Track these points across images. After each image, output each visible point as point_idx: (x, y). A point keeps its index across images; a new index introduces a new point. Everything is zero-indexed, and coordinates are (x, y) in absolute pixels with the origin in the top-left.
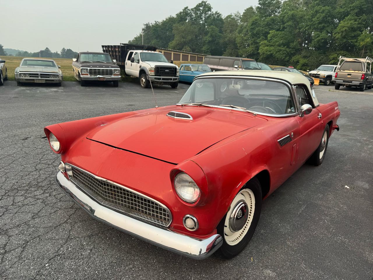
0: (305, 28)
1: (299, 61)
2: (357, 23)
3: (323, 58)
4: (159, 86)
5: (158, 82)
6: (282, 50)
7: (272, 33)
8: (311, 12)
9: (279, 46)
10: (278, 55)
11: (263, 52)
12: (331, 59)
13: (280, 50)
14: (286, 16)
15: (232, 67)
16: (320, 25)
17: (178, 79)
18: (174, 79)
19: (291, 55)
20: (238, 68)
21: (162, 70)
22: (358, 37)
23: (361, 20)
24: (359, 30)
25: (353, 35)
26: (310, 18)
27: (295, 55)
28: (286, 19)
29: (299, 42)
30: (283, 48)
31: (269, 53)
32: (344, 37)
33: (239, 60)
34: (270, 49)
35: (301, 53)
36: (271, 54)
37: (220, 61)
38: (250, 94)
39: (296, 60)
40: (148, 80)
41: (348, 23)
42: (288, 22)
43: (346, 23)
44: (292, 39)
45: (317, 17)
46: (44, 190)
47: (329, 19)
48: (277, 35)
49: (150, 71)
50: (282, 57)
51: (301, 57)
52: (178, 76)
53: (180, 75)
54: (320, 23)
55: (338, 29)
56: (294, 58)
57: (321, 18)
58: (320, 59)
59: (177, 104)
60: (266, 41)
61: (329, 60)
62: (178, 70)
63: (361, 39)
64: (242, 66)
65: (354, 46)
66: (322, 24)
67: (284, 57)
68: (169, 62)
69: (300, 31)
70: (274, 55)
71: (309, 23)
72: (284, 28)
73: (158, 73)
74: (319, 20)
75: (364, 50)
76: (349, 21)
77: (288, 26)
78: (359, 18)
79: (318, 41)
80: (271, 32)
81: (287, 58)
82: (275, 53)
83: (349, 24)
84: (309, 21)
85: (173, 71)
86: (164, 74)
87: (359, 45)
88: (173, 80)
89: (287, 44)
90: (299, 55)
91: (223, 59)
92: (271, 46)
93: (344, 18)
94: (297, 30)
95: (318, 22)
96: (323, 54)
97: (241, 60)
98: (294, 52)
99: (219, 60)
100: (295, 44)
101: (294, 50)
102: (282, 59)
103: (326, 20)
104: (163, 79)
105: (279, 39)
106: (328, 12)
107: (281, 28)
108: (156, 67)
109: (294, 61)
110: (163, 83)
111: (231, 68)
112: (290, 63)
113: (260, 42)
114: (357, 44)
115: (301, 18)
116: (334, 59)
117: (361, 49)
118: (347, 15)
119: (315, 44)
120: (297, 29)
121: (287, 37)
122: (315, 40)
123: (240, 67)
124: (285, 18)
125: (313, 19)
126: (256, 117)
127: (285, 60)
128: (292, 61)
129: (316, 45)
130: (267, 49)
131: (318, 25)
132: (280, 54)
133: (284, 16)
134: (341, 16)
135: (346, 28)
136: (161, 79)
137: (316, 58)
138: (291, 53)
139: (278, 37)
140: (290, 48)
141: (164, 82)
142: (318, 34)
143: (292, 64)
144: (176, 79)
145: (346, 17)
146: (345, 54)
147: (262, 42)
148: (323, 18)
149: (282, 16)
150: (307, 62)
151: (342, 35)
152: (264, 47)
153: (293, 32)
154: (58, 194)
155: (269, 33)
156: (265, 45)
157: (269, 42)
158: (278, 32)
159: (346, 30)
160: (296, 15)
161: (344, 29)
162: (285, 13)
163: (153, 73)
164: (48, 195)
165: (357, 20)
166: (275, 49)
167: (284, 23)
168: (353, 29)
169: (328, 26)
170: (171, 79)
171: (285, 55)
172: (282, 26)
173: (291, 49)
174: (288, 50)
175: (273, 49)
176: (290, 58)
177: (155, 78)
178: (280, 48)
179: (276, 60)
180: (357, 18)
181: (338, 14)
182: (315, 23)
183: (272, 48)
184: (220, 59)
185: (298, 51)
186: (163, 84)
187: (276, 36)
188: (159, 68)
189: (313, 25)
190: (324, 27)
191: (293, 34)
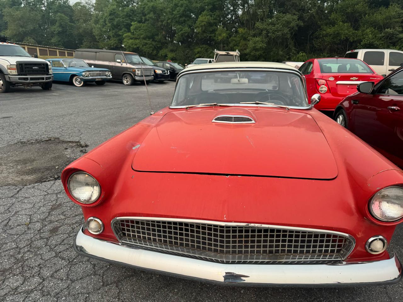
0: (168, 20)
1: (167, 55)
2: (212, 18)
3: (188, 52)
4: (26, 88)
5: (24, 84)
6: (148, 43)
7: (135, 25)
8: (170, 5)
9: (144, 38)
10: (145, 49)
11: (129, 45)
12: (196, 52)
13: (146, 44)
14: (146, 8)
15: (113, 61)
16: (181, 19)
17: (51, 78)
18: (47, 78)
19: (158, 49)
20: (122, 63)
21: (27, 68)
22: (216, 32)
23: (215, 16)
24: (215, 25)
25: (211, 30)
26: (171, 11)
27: (162, 49)
28: (147, 11)
29: (163, 35)
30: (148, 41)
31: (135, 47)
32: (204, 32)
33: (121, 54)
34: (136, 42)
35: (168, 47)
36: (138, 48)
37: (96, 54)
38: (214, 89)
39: (164, 54)
40: (8, 81)
41: (205, 18)
42: (149, 13)
43: (204, 17)
44: (156, 32)
45: (177, 10)
46: (20, 273)
47: (188, 13)
48: (140, 27)
49: (9, 69)
50: (148, 50)
51: (168, 51)
52: (51, 75)
53: (53, 72)
54: (180, 17)
55: (198, 22)
56: (162, 52)
57: (181, 11)
58: (186, 53)
59: (171, 107)
60: (129, 34)
61: (194, 54)
62: (50, 67)
63: (218, 34)
64: (125, 61)
65: (213, 40)
66: (182, 18)
67: (151, 51)
68: (33, 57)
69: (163, 24)
70: (141, 49)
71: (170, 16)
72: (146, 20)
73: (23, 72)
74: (179, 14)
75: (222, 44)
76: (206, 16)
77: (150, 18)
78: (213, 13)
79: (182, 35)
80: (133, 23)
81: (155, 52)
82: (141, 46)
83: (207, 19)
84: (170, 15)
85: (44, 68)
86: (31, 72)
87: (218, 39)
88: (46, 80)
89: (152, 37)
90: (165, 49)
91: (100, 53)
92: (136, 39)
93: (201, 13)
94: (160, 23)
95: (179, 15)
96: (188, 48)
97: (123, 54)
98: (160, 45)
99: (94, 53)
100: (160, 37)
101: (160, 43)
102: (150, 53)
103: (185, 14)
104: (31, 79)
105: (143, 31)
106: (186, 7)
107: (143, 20)
108: (18, 63)
109: (163, 55)
110: (32, 84)
111: (112, 63)
112: (158, 58)
113: (123, 35)
114: (216, 38)
115: (162, 10)
116: (199, 53)
117: (219, 43)
118: (204, 11)
119: (179, 38)
120: (159, 21)
121: (150, 29)
122: (179, 34)
123: (123, 61)
124: (145, 10)
125: (174, 12)
126: (290, 112)
127: (153, 54)
128: (160, 55)
129: (181, 39)
130: (132, 42)
131: (179, 19)
132: (147, 47)
133: (144, 8)
134: (198, 11)
135: (205, 23)
136: (29, 79)
137: (182, 52)
138: (157, 47)
139: (142, 29)
140: (155, 41)
141: (34, 83)
142: (180, 28)
143: (161, 58)
144: (50, 78)
145: (202, 13)
146: (207, 47)
147: (125, 35)
148: (183, 11)
149: (142, 7)
150: (175, 56)
151: (202, 29)
152: (128, 40)
153: (155, 24)
154: (56, 272)
155: (131, 25)
156: (129, 38)
157: (133, 35)
158: (140, 24)
159: (204, 25)
160: (156, 7)
161: (203, 24)
162: (145, 4)
163: (15, 72)
164: (37, 279)
165: (212, 16)
166: (141, 42)
167: (145, 15)
168: (210, 24)
169: (188, 20)
170: (43, 79)
171: (152, 49)
172: (143, 18)
173: (157, 43)
174: (153, 43)
175: (139, 43)
176: (158, 52)
177: (20, 79)
178: (145, 41)
179: (144, 54)
180: (212, 13)
181: (195, 9)
182: (176, 17)
183: (137, 41)
184: (96, 52)
185: (164, 44)
186: (32, 86)
187: (139, 29)
188: (23, 65)
189: (175, 19)
190: (185, 21)
191: (155, 27)
